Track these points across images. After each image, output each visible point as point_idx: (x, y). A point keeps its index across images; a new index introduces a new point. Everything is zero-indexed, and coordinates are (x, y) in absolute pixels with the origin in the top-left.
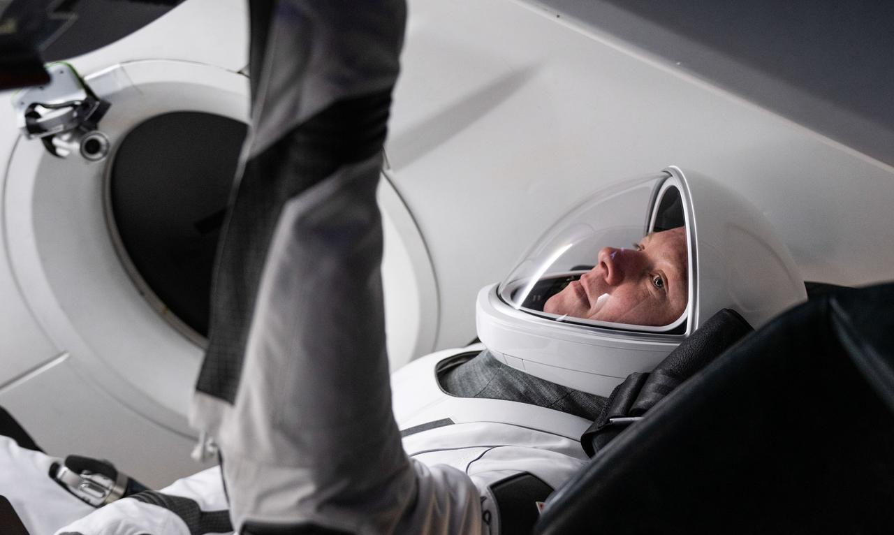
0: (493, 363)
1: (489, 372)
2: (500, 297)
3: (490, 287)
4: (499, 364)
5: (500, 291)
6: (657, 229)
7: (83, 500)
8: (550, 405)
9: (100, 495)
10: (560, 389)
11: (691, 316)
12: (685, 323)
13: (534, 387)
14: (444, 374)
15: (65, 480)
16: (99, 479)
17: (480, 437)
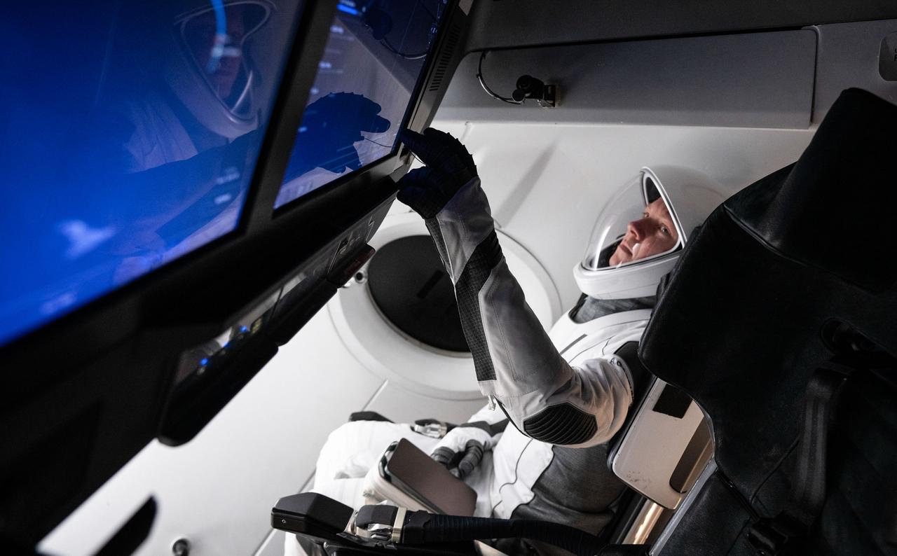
0: (595, 301)
1: (594, 306)
2: (584, 268)
3: (578, 265)
4: (598, 300)
5: (584, 265)
6: (651, 201)
7: (431, 437)
8: (631, 309)
9: (437, 432)
10: (632, 300)
11: (681, 239)
12: (681, 244)
13: (619, 304)
14: (574, 316)
15: (419, 431)
16: (434, 426)
17: (603, 336)
